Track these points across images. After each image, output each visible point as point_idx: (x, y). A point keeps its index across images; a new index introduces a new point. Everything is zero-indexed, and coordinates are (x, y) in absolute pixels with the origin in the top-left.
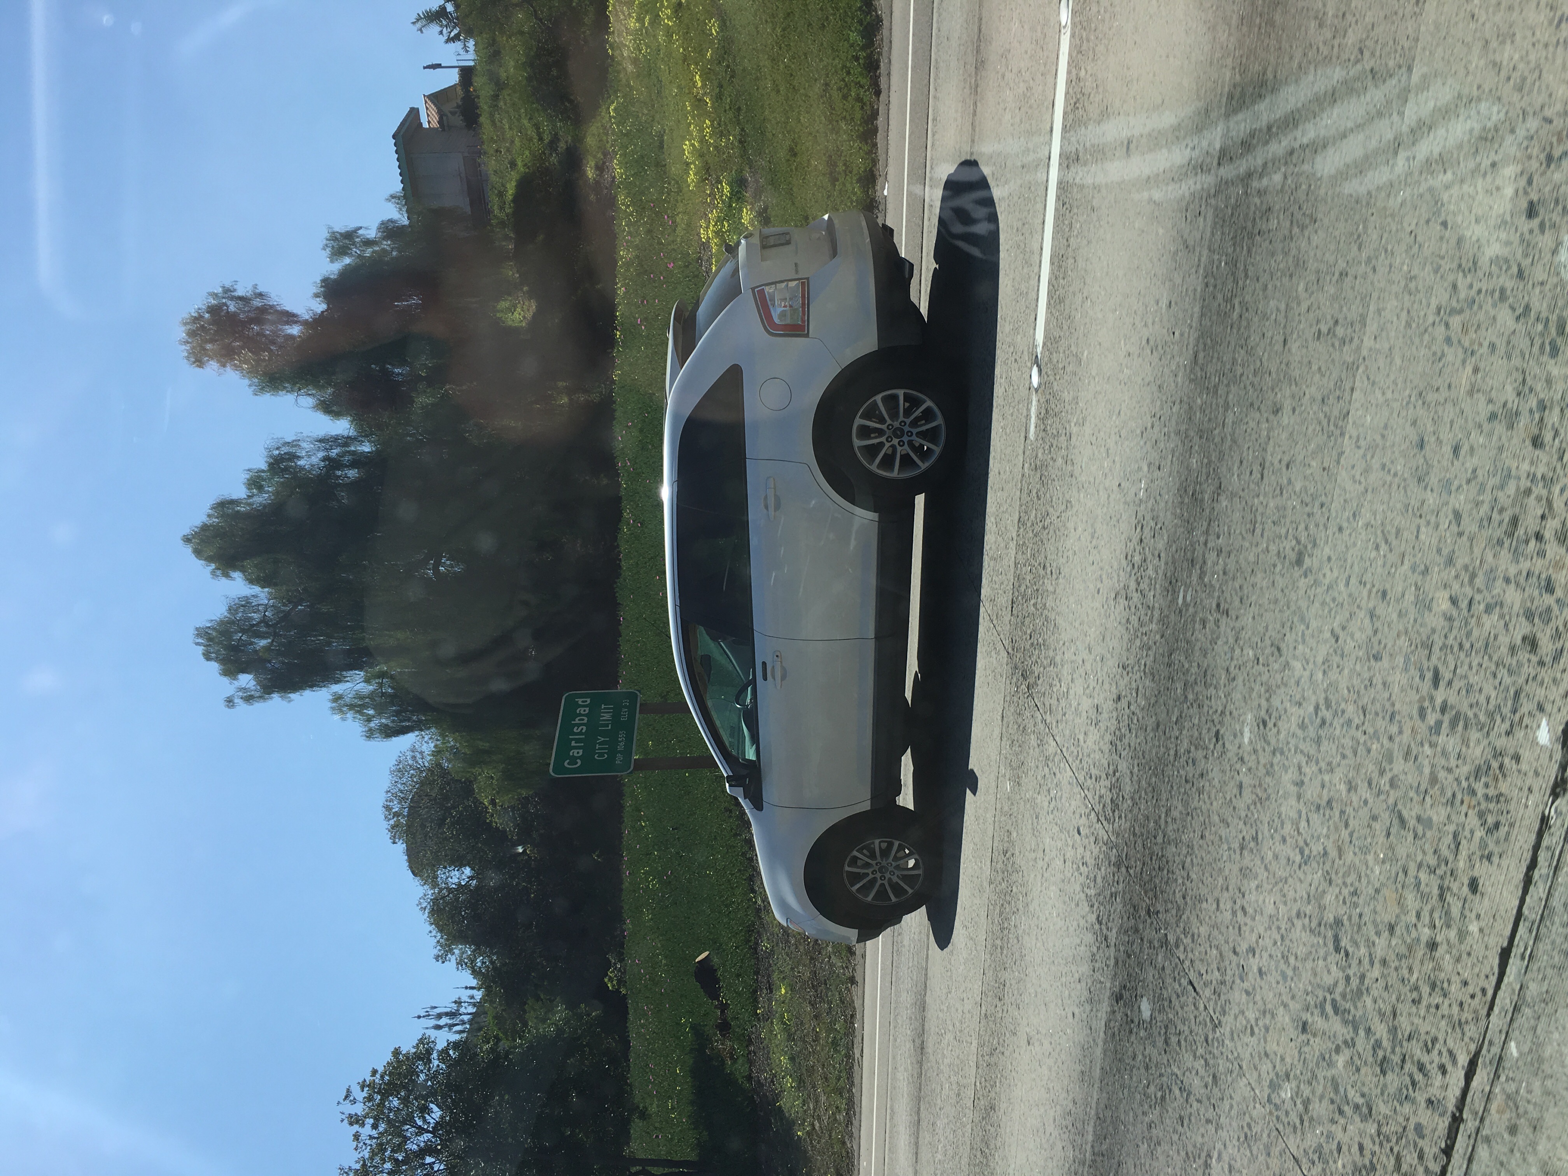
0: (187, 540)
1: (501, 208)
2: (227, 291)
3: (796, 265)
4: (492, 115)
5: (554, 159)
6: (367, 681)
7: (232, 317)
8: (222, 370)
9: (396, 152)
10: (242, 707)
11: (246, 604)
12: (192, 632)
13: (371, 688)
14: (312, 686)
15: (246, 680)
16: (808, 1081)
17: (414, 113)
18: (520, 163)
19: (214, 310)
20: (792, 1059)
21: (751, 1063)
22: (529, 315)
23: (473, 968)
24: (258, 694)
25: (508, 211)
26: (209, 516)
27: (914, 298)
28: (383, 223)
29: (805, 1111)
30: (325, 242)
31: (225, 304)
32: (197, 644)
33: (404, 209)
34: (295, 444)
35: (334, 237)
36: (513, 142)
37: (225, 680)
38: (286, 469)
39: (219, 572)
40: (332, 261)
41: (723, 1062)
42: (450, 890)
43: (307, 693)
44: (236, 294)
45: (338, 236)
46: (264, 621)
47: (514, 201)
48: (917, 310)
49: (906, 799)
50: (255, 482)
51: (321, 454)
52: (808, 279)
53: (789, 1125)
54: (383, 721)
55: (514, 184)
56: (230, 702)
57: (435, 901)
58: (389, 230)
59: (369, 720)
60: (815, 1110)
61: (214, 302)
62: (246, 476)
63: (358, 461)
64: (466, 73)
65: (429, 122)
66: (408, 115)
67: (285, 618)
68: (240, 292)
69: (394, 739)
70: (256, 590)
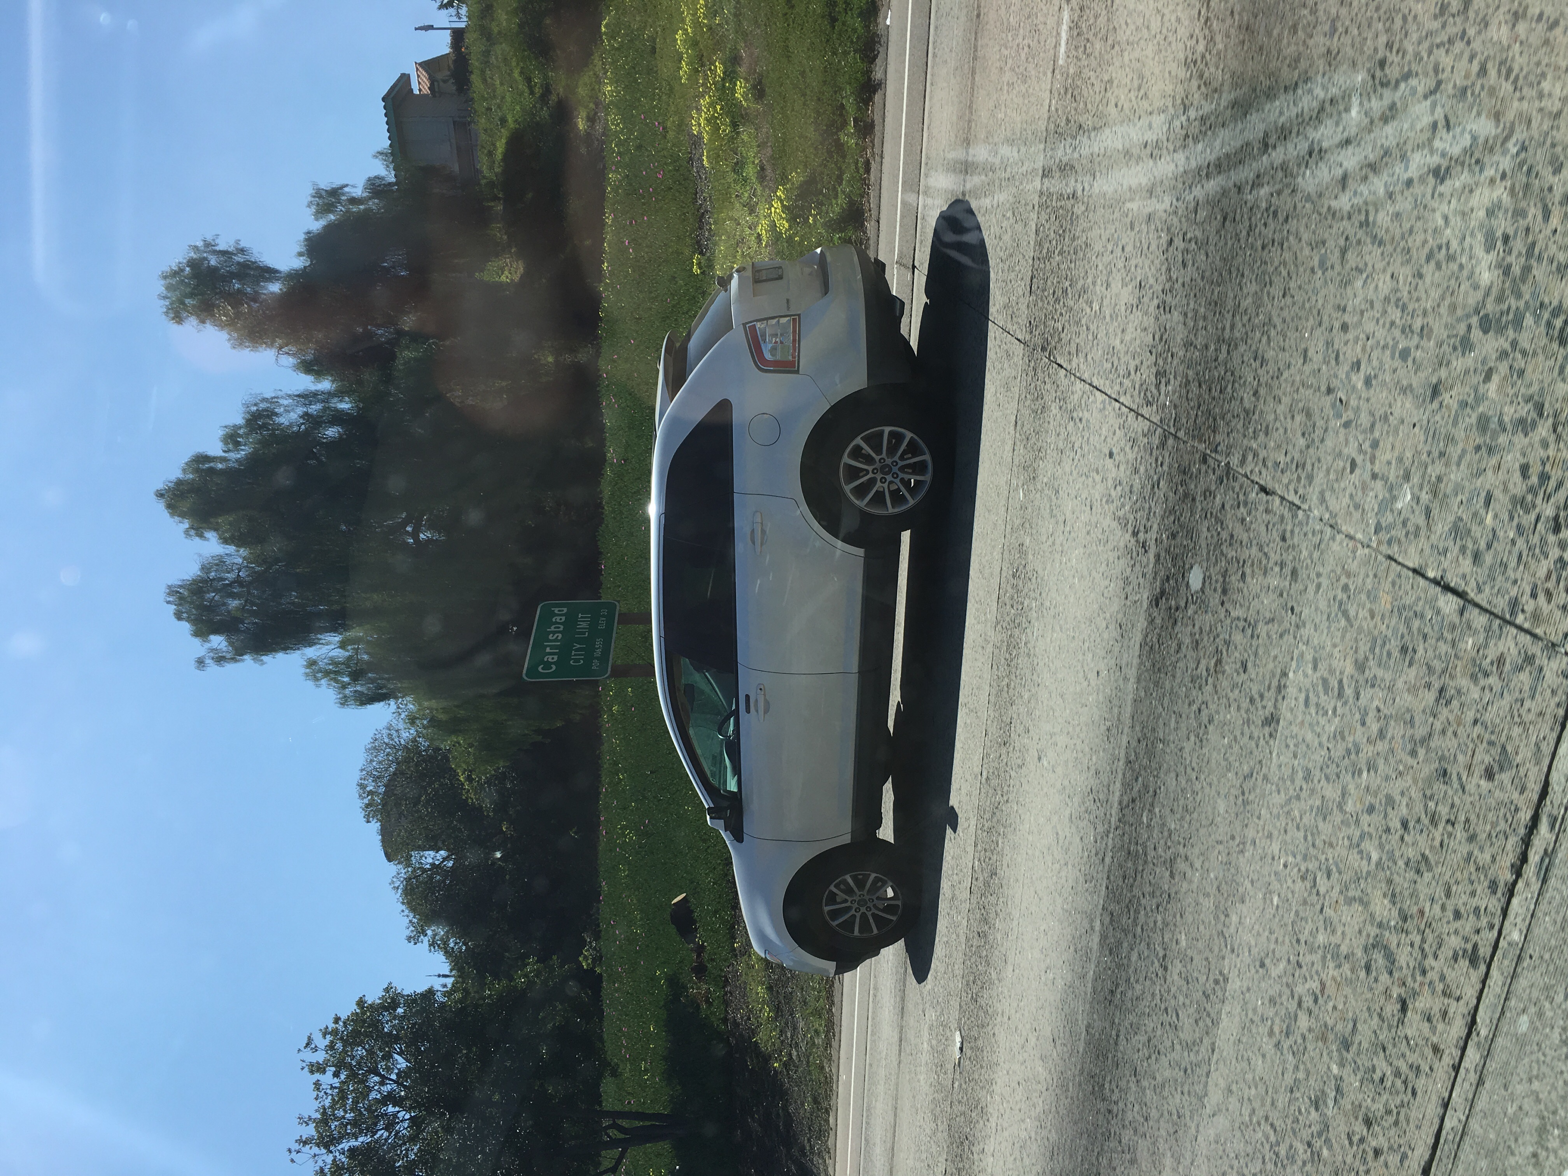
0: (160, 495)
1: (491, 168)
2: (207, 244)
3: (788, 301)
4: (483, 72)
5: (545, 113)
6: (343, 645)
7: (213, 270)
8: (201, 326)
9: (386, 115)
10: (213, 668)
11: (220, 562)
12: (163, 589)
13: (347, 654)
14: (285, 649)
15: (218, 641)
16: (786, 1009)
17: (404, 79)
18: (510, 120)
19: (193, 264)
20: (770, 988)
21: (727, 1004)
22: (516, 278)
23: (445, 948)
24: (228, 656)
25: (497, 170)
26: (184, 470)
27: (904, 331)
28: (369, 179)
29: (782, 1042)
30: (310, 199)
31: (205, 259)
32: (168, 602)
33: (392, 166)
34: (274, 401)
35: (319, 194)
36: (503, 98)
37: (197, 641)
38: (264, 426)
39: (192, 532)
40: (317, 219)
41: (698, 1007)
42: (424, 871)
43: (280, 656)
44: (217, 248)
45: (324, 194)
46: (238, 581)
47: (503, 160)
48: (907, 343)
49: (886, 832)
50: (232, 438)
51: (300, 410)
52: (799, 315)
53: (766, 1059)
54: (359, 688)
55: (504, 141)
56: (200, 662)
57: (408, 880)
58: (376, 187)
59: (344, 686)
60: (792, 1036)
61: (192, 254)
62: (221, 433)
63: (338, 418)
64: (458, 35)
65: (420, 90)
66: (398, 81)
67: (258, 579)
68: (222, 247)
69: (368, 706)
70: (231, 549)
